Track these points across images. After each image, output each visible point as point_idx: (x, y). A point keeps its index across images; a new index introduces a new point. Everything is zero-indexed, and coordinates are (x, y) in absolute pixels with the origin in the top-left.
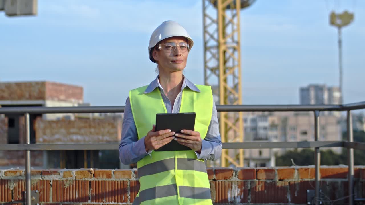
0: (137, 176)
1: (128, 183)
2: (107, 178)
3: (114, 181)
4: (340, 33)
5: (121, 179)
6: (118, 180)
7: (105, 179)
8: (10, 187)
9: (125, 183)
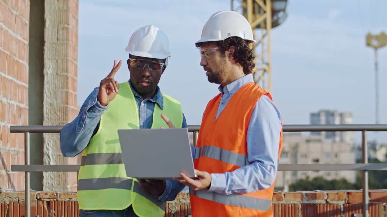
0: (309, 198)
1: (299, 206)
2: (277, 201)
3: (285, 204)
4: (376, 55)
5: (292, 202)
6: (289, 203)
7: (275, 202)
8: (171, 211)
9: (296, 207)
